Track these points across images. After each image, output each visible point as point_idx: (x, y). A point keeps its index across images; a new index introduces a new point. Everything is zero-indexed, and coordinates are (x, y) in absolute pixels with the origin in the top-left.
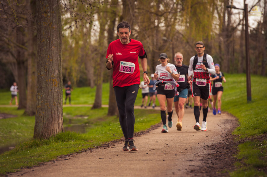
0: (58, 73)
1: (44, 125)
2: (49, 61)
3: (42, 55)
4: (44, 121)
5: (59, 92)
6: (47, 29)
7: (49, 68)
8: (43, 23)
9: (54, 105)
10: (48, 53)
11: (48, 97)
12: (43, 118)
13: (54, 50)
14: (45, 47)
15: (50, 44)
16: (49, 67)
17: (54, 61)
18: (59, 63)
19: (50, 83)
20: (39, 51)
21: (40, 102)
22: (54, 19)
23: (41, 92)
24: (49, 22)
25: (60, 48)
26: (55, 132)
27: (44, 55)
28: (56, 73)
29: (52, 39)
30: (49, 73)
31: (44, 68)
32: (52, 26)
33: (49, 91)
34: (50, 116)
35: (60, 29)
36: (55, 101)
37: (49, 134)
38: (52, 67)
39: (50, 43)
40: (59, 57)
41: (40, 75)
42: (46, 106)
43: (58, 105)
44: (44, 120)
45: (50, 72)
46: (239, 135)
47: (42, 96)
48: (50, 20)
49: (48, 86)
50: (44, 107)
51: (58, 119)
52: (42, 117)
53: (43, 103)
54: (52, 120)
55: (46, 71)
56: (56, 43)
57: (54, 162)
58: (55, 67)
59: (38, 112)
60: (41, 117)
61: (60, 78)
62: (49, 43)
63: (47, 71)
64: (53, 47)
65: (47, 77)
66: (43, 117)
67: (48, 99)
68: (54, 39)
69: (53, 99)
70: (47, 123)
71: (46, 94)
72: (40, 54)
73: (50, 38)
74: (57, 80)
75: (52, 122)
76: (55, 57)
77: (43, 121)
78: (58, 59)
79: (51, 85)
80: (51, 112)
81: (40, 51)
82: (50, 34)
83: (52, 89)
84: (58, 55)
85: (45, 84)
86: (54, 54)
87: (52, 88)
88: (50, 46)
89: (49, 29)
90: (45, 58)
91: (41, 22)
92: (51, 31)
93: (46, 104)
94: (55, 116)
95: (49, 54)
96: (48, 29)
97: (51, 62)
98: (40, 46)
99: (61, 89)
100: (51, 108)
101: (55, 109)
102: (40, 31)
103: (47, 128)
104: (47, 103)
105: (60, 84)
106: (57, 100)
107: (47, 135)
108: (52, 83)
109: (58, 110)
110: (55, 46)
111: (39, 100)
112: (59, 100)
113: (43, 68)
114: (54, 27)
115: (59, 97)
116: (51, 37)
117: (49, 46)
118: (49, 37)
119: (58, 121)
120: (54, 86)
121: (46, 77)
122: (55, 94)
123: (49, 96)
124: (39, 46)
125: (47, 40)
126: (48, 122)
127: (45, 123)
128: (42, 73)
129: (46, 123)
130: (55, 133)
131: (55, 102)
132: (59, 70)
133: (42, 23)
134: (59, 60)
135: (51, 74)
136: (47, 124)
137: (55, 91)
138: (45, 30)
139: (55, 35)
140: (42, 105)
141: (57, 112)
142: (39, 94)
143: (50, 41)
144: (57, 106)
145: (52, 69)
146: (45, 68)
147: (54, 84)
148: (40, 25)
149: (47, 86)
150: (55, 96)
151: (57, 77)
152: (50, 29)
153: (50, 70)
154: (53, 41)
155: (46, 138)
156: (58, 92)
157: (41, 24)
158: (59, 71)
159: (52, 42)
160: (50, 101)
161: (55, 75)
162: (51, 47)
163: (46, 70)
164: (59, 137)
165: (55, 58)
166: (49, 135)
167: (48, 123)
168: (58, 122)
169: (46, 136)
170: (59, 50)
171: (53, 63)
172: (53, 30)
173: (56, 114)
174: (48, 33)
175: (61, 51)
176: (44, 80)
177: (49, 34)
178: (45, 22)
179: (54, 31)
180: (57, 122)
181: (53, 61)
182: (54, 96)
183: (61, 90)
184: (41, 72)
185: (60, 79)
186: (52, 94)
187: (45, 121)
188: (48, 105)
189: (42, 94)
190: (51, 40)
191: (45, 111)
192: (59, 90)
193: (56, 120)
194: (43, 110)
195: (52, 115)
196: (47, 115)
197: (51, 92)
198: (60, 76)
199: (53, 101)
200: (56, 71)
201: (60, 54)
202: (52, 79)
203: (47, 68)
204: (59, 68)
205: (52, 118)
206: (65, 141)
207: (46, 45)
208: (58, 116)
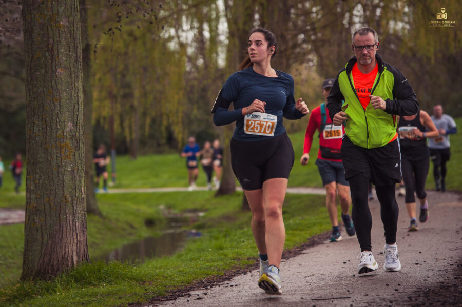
0: (72, 128)
1: (44, 248)
2: (50, 101)
3: (36, 89)
4: (43, 239)
5: (76, 172)
6: (45, 29)
7: (52, 118)
8: (37, 16)
9: (65, 201)
10: (50, 83)
11: (52, 182)
12: (40, 231)
13: (62, 76)
14: (43, 71)
15: (54, 64)
16: (52, 114)
17: (63, 101)
18: (74, 107)
19: (55, 152)
20: (30, 79)
21: (33, 196)
22: (61, 7)
23: (36, 173)
24: (51, 13)
25: (76, 71)
26: (70, 264)
27: (41, 89)
28: (67, 129)
29: (58, 52)
30: (52, 129)
31: (41, 117)
32: (56, 22)
33: (52, 170)
34: (57, 227)
35: (75, 29)
36: (66, 192)
37: (56, 268)
38: (60, 115)
39: (52, 61)
40: (73, 91)
41: (32, 134)
42: (47, 206)
43: (75, 202)
44: (42, 235)
45: (53, 127)
47: (38, 181)
48: (52, 8)
49: (51, 158)
50: (43, 207)
51: (74, 233)
52: (40, 229)
53: (40, 198)
54: (61, 235)
55: (44, 126)
56: (66, 60)
58: (66, 115)
59: (31, 219)
60: (38, 230)
61: (77, 140)
62: (50, 61)
63: (46, 126)
64: (59, 70)
65: (48, 138)
66: (42, 230)
67: (51, 190)
68: (62, 50)
69: (63, 187)
70: (50, 243)
71: (47, 177)
72: (30, 87)
73: (52, 50)
74: (70, 145)
75: (61, 240)
76: (65, 93)
77: (41, 239)
78: (71, 96)
79: (57, 156)
80: (60, 219)
81: (32, 79)
82: (54, 40)
83: (59, 166)
84: (72, 89)
85: (43, 155)
86: (62, 85)
87: (60, 164)
88: (54, 69)
89: (50, 28)
90: (43, 95)
91: (31, 15)
92: (54, 34)
93: (47, 200)
94: (69, 227)
95: (52, 87)
96: (48, 29)
97: (56, 103)
98: (31, 69)
99: (79, 166)
100: (58, 208)
101: (67, 212)
102: (31, 35)
103: (50, 255)
104: (49, 197)
105: (77, 153)
106: (71, 190)
107: (50, 272)
108: (58, 151)
109: (74, 214)
110: (65, 68)
111: (30, 191)
112: (78, 191)
113: (38, 118)
114: (61, 23)
115: (77, 183)
116: (55, 48)
117: (52, 67)
118: (50, 46)
119: (75, 237)
120: (63, 158)
121: (46, 138)
122: (67, 178)
123: (53, 181)
124: (28, 68)
126: (52, 241)
127: (45, 242)
128: (36, 129)
129: (47, 244)
130: (68, 265)
131: (68, 196)
132: (75, 121)
133: (35, 15)
134: (73, 98)
135: (57, 132)
136: (49, 245)
137: (68, 171)
138: (42, 32)
139: (63, 42)
140: (37, 203)
141: (71, 218)
142: (32, 177)
143: (52, 56)
144: (72, 204)
145: (60, 121)
146: (42, 119)
147: (63, 154)
148: (29, 20)
149: (47, 160)
150: (66, 181)
151: (71, 138)
152: (52, 29)
153: (55, 122)
154: (60, 56)
155: (47, 278)
156: (73, 171)
157: (31, 19)
158: (75, 125)
159: (57, 58)
160: (56, 193)
161: (65, 134)
162: (56, 70)
163: (46, 122)
164: (78, 275)
165: (64, 95)
166: (55, 272)
167: (52, 244)
169: (48, 273)
170: (73, 75)
171: (60, 106)
172: (59, 30)
173: (71, 223)
174: (49, 38)
175: (77, 77)
176: (41, 146)
177: (51, 40)
178: (41, 14)
179: (60, 32)
180: (72, 240)
181: (60, 101)
182: (64, 181)
183: (80, 168)
184: (33, 126)
185: (78, 142)
186: (60, 176)
187: (45, 239)
188: (51, 203)
189: (38, 176)
190: (56, 53)
191: (46, 215)
192: (76, 168)
193: (71, 235)
194: (40, 214)
195: (60, 225)
196: (51, 225)
197: (58, 173)
198: (77, 134)
199: (63, 194)
200: (69, 124)
201: (76, 84)
202: (58, 142)
203: (47, 119)
204: (75, 116)
205: (61, 233)
206: (90, 283)
207: (44, 66)
208: (74, 227)
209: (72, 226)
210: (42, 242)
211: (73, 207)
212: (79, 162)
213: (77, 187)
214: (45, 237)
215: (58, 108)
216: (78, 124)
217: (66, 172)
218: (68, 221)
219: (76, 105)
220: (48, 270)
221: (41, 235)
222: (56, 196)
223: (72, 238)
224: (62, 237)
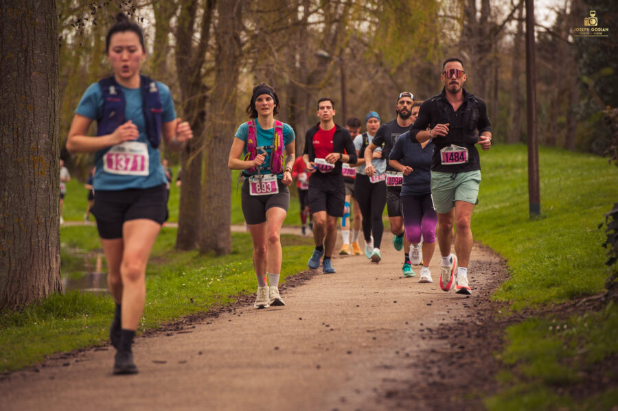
0: (48, 140)
1: (11, 275)
2: (23, 109)
3: (6, 94)
4: (10, 264)
5: (50, 190)
6: (18, 26)
7: (25, 128)
8: (9, 10)
9: (37, 222)
10: (23, 88)
11: (23, 201)
12: (7, 255)
13: (37, 81)
14: (15, 74)
15: (27, 66)
16: (25, 124)
17: (38, 109)
18: (50, 116)
19: (27, 166)
21: (0, 216)
23: (5, 190)
24: (24, 8)
25: (53, 75)
26: (41, 293)
27: (12, 95)
28: (42, 142)
29: (33, 53)
30: (24, 140)
31: (11, 127)
32: (32, 19)
33: (23, 187)
34: (28, 252)
35: (53, 27)
36: (38, 213)
37: (24, 298)
38: (34, 126)
39: (26, 63)
40: (49, 99)
41: (1, 145)
42: (17, 228)
43: (48, 224)
44: (10, 260)
45: (26, 138)
46: (508, 303)
47: (6, 199)
49: (23, 173)
50: (11, 228)
51: (47, 259)
52: (7, 253)
53: (8, 218)
54: (31, 261)
55: (16, 137)
56: (42, 63)
57: (37, 371)
58: (41, 126)
60: (5, 255)
61: (52, 154)
62: (24, 63)
63: (18, 136)
64: (34, 73)
65: (19, 150)
66: (9, 255)
67: (21, 209)
68: (37, 52)
69: (35, 207)
70: (18, 269)
71: (17, 195)
73: (26, 51)
74: (45, 159)
75: (31, 266)
76: (40, 100)
77: (8, 264)
78: (47, 103)
79: (30, 172)
80: (31, 242)
81: (2, 83)
82: (28, 40)
83: (31, 183)
84: (49, 96)
85: (13, 170)
86: (36, 91)
87: (32, 180)
88: (28, 72)
89: (24, 25)
90: (14, 102)
92: (28, 32)
93: (17, 220)
94: (41, 252)
95: (25, 92)
96: (21, 27)
97: (30, 112)
99: (55, 183)
100: (30, 230)
101: (39, 234)
103: (19, 282)
104: (19, 218)
105: (52, 169)
106: (44, 210)
107: (18, 301)
108: (31, 166)
109: (47, 237)
110: (41, 72)
112: (52, 212)
113: (9, 128)
114: (37, 20)
115: (52, 203)
116: (30, 48)
117: (26, 70)
118: (24, 47)
119: (47, 263)
120: (36, 174)
121: (17, 150)
122: (41, 196)
123: (25, 200)
125: (20, 55)
126: (21, 266)
127: (13, 268)
128: (6, 140)
129: (16, 270)
130: (38, 294)
131: (41, 217)
132: (51, 133)
133: (6, 10)
134: (50, 106)
135: (30, 144)
136: (18, 272)
137: (41, 188)
138: (14, 29)
139: (39, 42)
140: (5, 223)
141: (44, 242)
143: (26, 57)
144: (46, 226)
145: (34, 131)
146: (13, 129)
147: (36, 169)
149: (18, 175)
150: (40, 200)
151: (46, 152)
152: (27, 27)
153: (28, 132)
154: (35, 58)
155: (15, 309)
156: (47, 190)
157: (2, 14)
158: (51, 136)
159: (32, 60)
160: (28, 213)
161: (39, 147)
162: (31, 74)
163: (17, 132)
164: (50, 305)
165: (39, 103)
166: (23, 302)
167: (21, 270)
168: (48, 267)
169: (16, 303)
170: (50, 80)
171: (34, 114)
172: (34, 28)
173: (43, 247)
174: (23, 37)
175: (54, 83)
176: (11, 159)
177: (25, 39)
178: (14, 8)
179: (36, 31)
180: (44, 267)
181: (34, 109)
182: (36, 200)
183: (55, 186)
184: (3, 136)
185: (54, 156)
186: (33, 194)
187: (13, 265)
188: (21, 224)
189: (6, 194)
190: (30, 54)
191: (15, 238)
192: (51, 186)
193: (44, 261)
194: (8, 236)
195: (31, 250)
196: (20, 249)
197: (30, 191)
198: (53, 148)
199: (36, 214)
200: (44, 136)
201: (53, 91)
202: (31, 156)
203: (19, 129)
204: (52, 127)
205: (32, 258)
206: (65, 316)
207: (16, 68)
208: (47, 253)
209: (44, 251)
210: (10, 268)
211: (46, 229)
212: (54, 179)
213: (52, 207)
214: (13, 261)
215: (32, 117)
216: (54, 136)
217: (39, 190)
218: (40, 245)
219: (52, 114)
220: (16, 300)
221: (8, 260)
222: (26, 216)
223: (44, 265)
224: (33, 263)
